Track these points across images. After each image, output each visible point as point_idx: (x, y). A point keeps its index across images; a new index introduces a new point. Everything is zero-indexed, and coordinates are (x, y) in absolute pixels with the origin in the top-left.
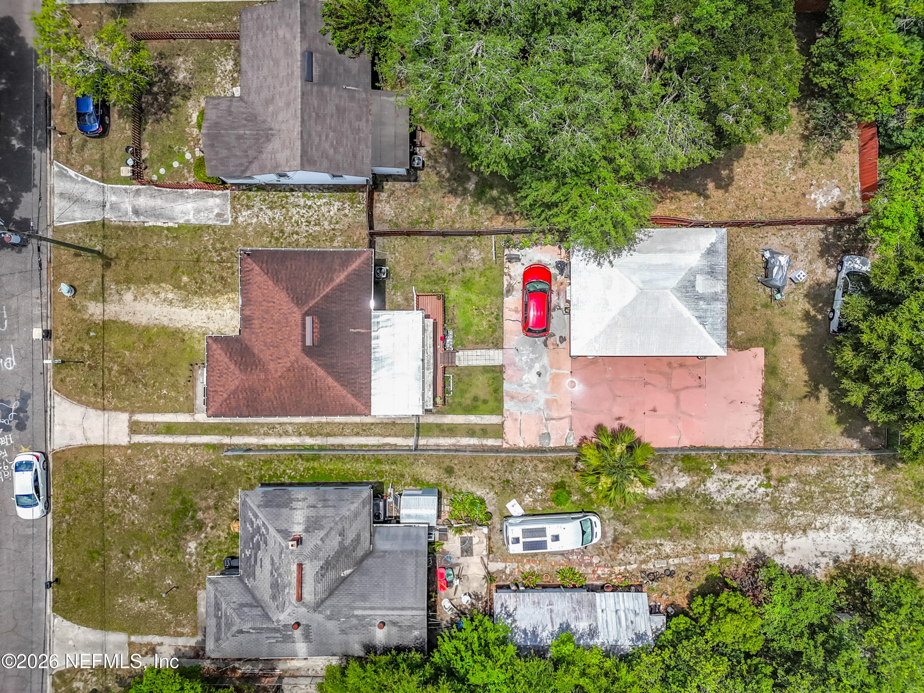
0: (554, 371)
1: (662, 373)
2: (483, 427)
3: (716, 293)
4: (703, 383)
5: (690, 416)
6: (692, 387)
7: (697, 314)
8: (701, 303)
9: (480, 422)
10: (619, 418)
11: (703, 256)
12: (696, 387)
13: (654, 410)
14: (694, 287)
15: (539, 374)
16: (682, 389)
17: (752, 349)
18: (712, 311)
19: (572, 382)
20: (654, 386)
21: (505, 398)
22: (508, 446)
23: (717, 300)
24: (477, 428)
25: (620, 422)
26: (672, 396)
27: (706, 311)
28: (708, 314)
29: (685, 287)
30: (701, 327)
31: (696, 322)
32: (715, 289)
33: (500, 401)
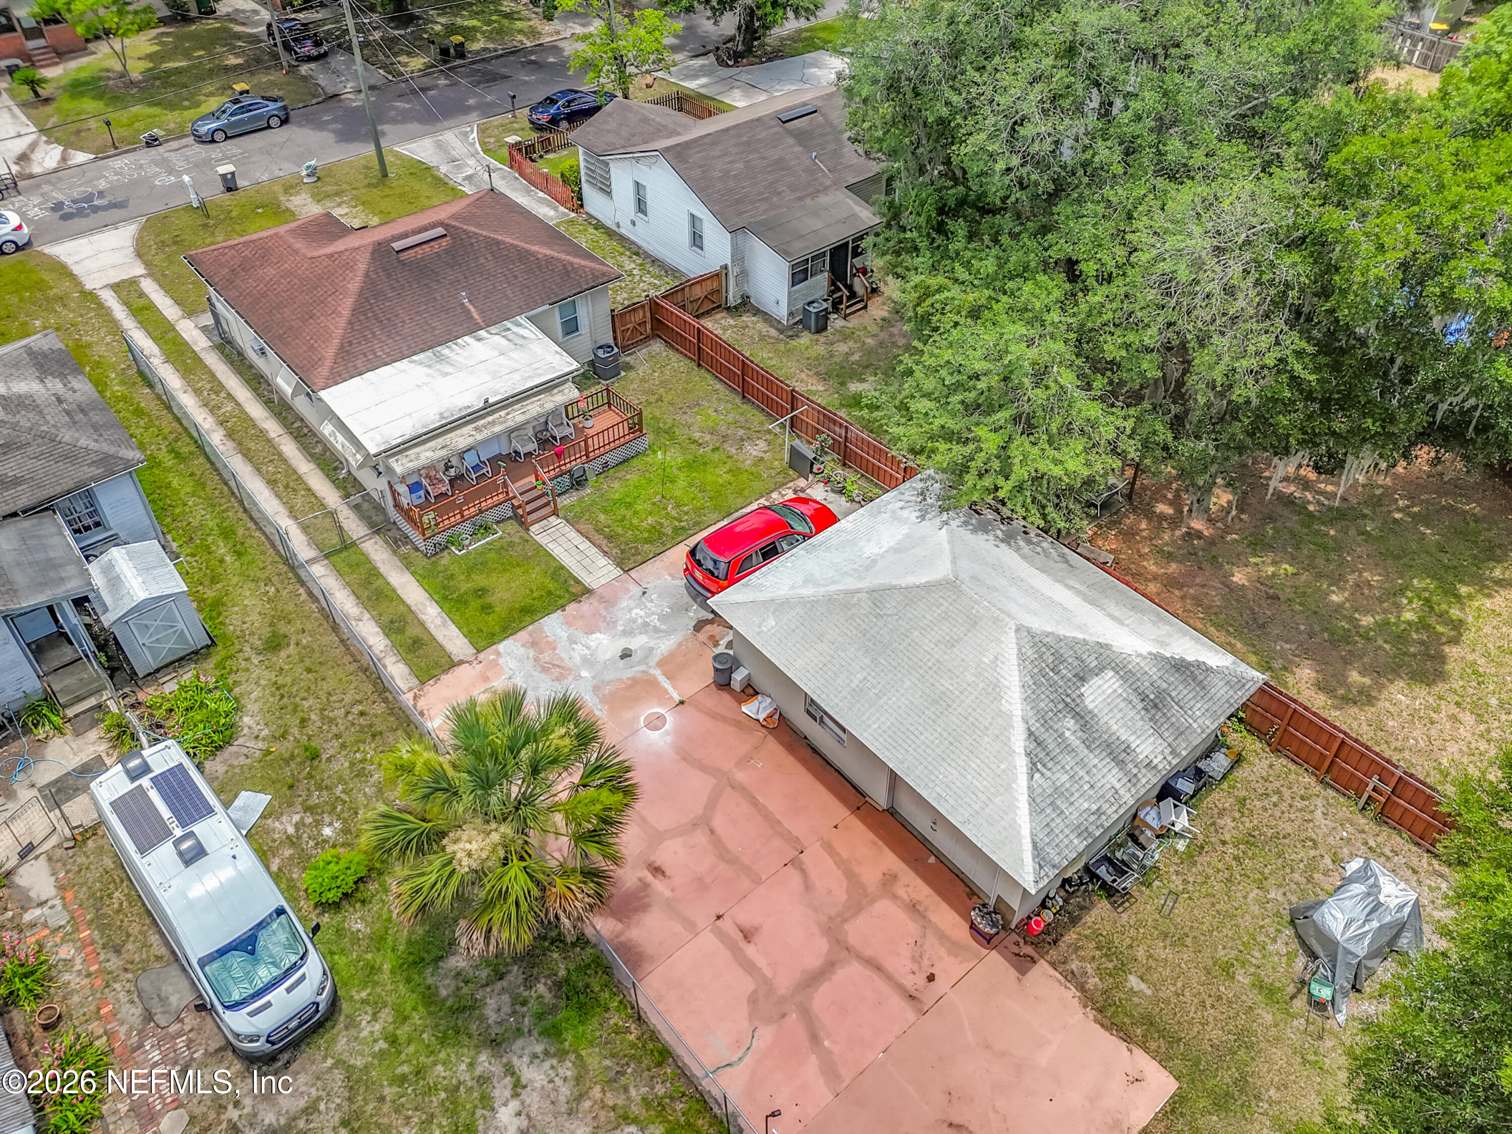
0: (657, 673)
1: (851, 876)
2: (425, 637)
3: (1127, 750)
4: (928, 999)
5: (814, 1039)
6: (889, 978)
7: (1036, 726)
8: (1070, 723)
9: (432, 628)
10: (657, 871)
11: (1157, 658)
12: (900, 988)
13: (747, 935)
14: (1083, 680)
15: (626, 654)
16: (859, 957)
17: (1139, 1053)
18: (1081, 763)
19: (661, 717)
20: (808, 886)
21: (523, 635)
22: (411, 703)
23: (1121, 764)
24: (412, 631)
25: (649, 877)
26: (822, 945)
27: (1068, 749)
28: (1068, 761)
29: (1059, 659)
30: (1022, 763)
31: (1019, 741)
32: (1134, 742)
33: (508, 629)
